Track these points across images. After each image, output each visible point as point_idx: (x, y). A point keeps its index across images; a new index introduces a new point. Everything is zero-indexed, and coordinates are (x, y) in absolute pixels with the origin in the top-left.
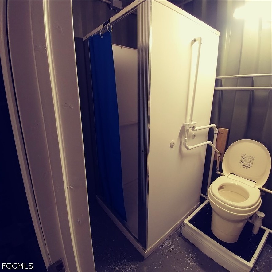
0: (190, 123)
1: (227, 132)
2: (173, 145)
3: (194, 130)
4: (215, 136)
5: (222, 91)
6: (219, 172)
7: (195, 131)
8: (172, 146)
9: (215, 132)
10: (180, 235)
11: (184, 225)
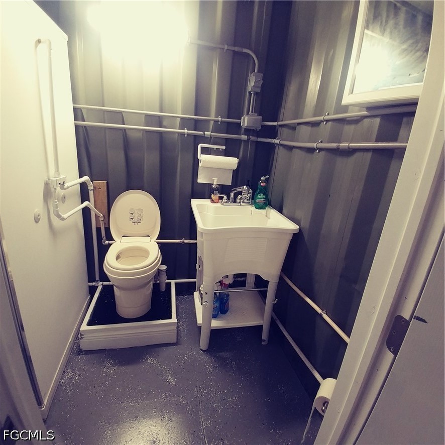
0: (58, 176)
1: (105, 185)
2: (39, 218)
3: (65, 187)
4: (91, 194)
5: (85, 127)
6: (107, 242)
7: (65, 189)
8: (37, 220)
9: (89, 188)
10: (80, 352)
11: (81, 335)
